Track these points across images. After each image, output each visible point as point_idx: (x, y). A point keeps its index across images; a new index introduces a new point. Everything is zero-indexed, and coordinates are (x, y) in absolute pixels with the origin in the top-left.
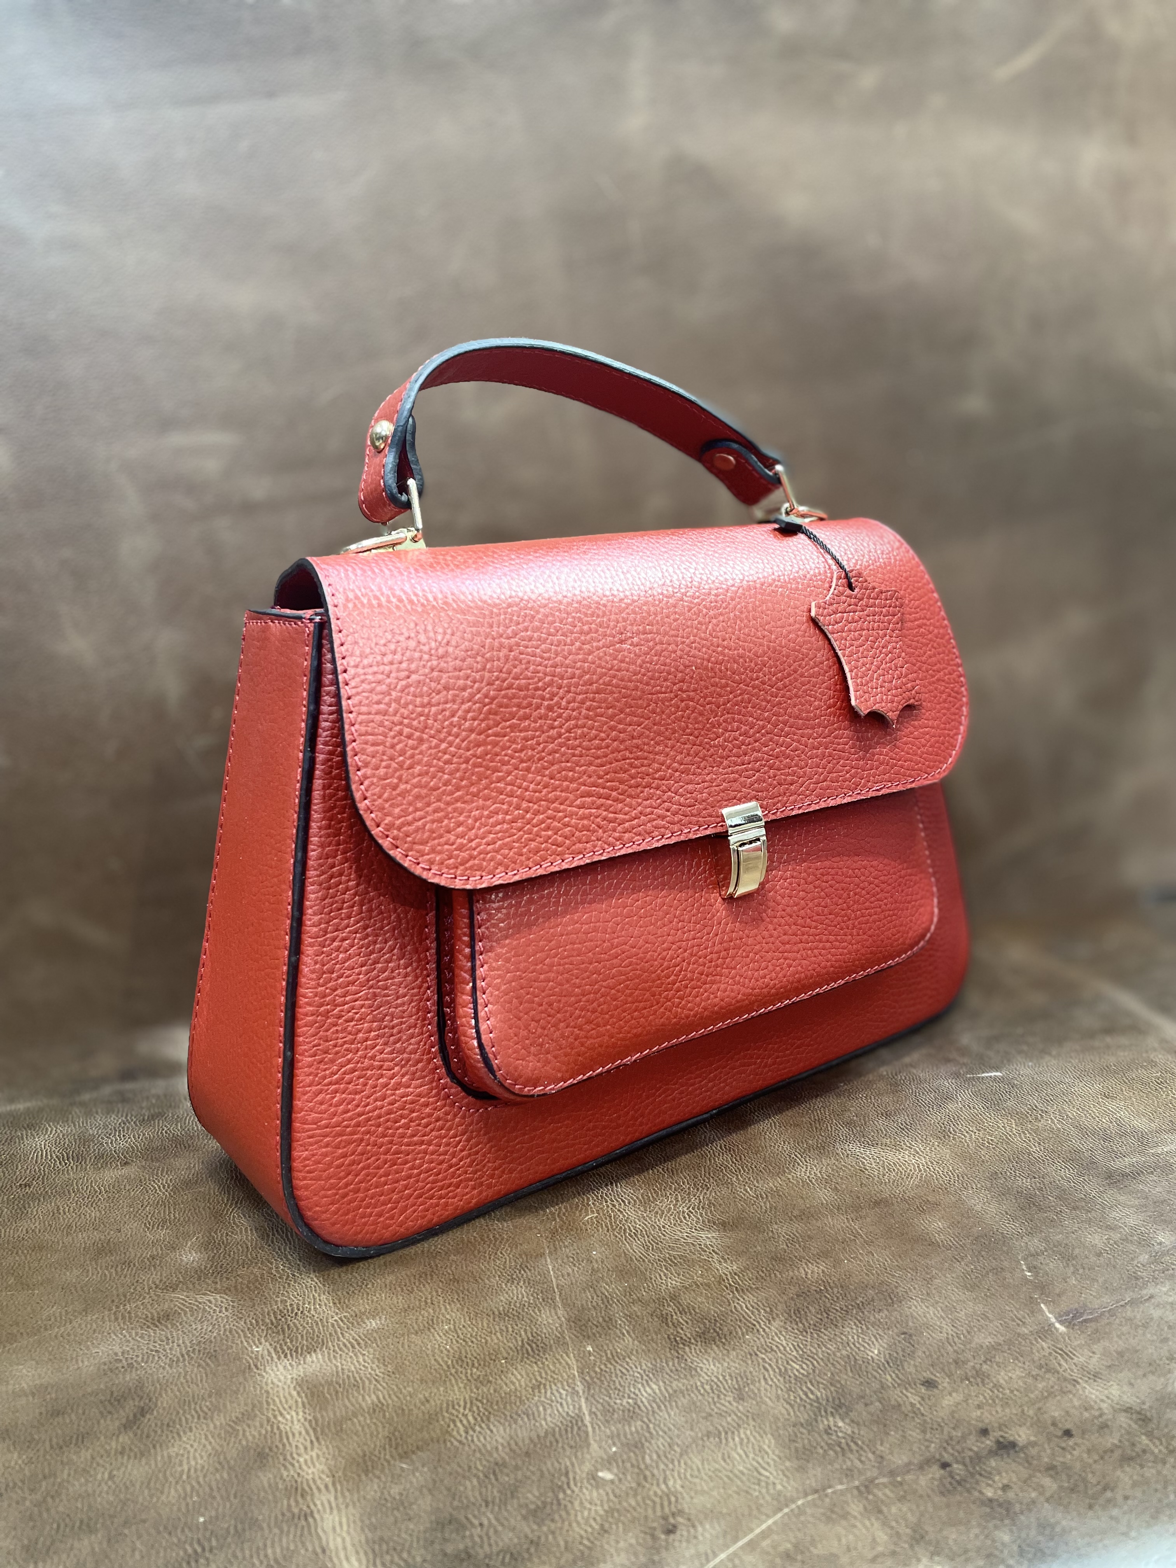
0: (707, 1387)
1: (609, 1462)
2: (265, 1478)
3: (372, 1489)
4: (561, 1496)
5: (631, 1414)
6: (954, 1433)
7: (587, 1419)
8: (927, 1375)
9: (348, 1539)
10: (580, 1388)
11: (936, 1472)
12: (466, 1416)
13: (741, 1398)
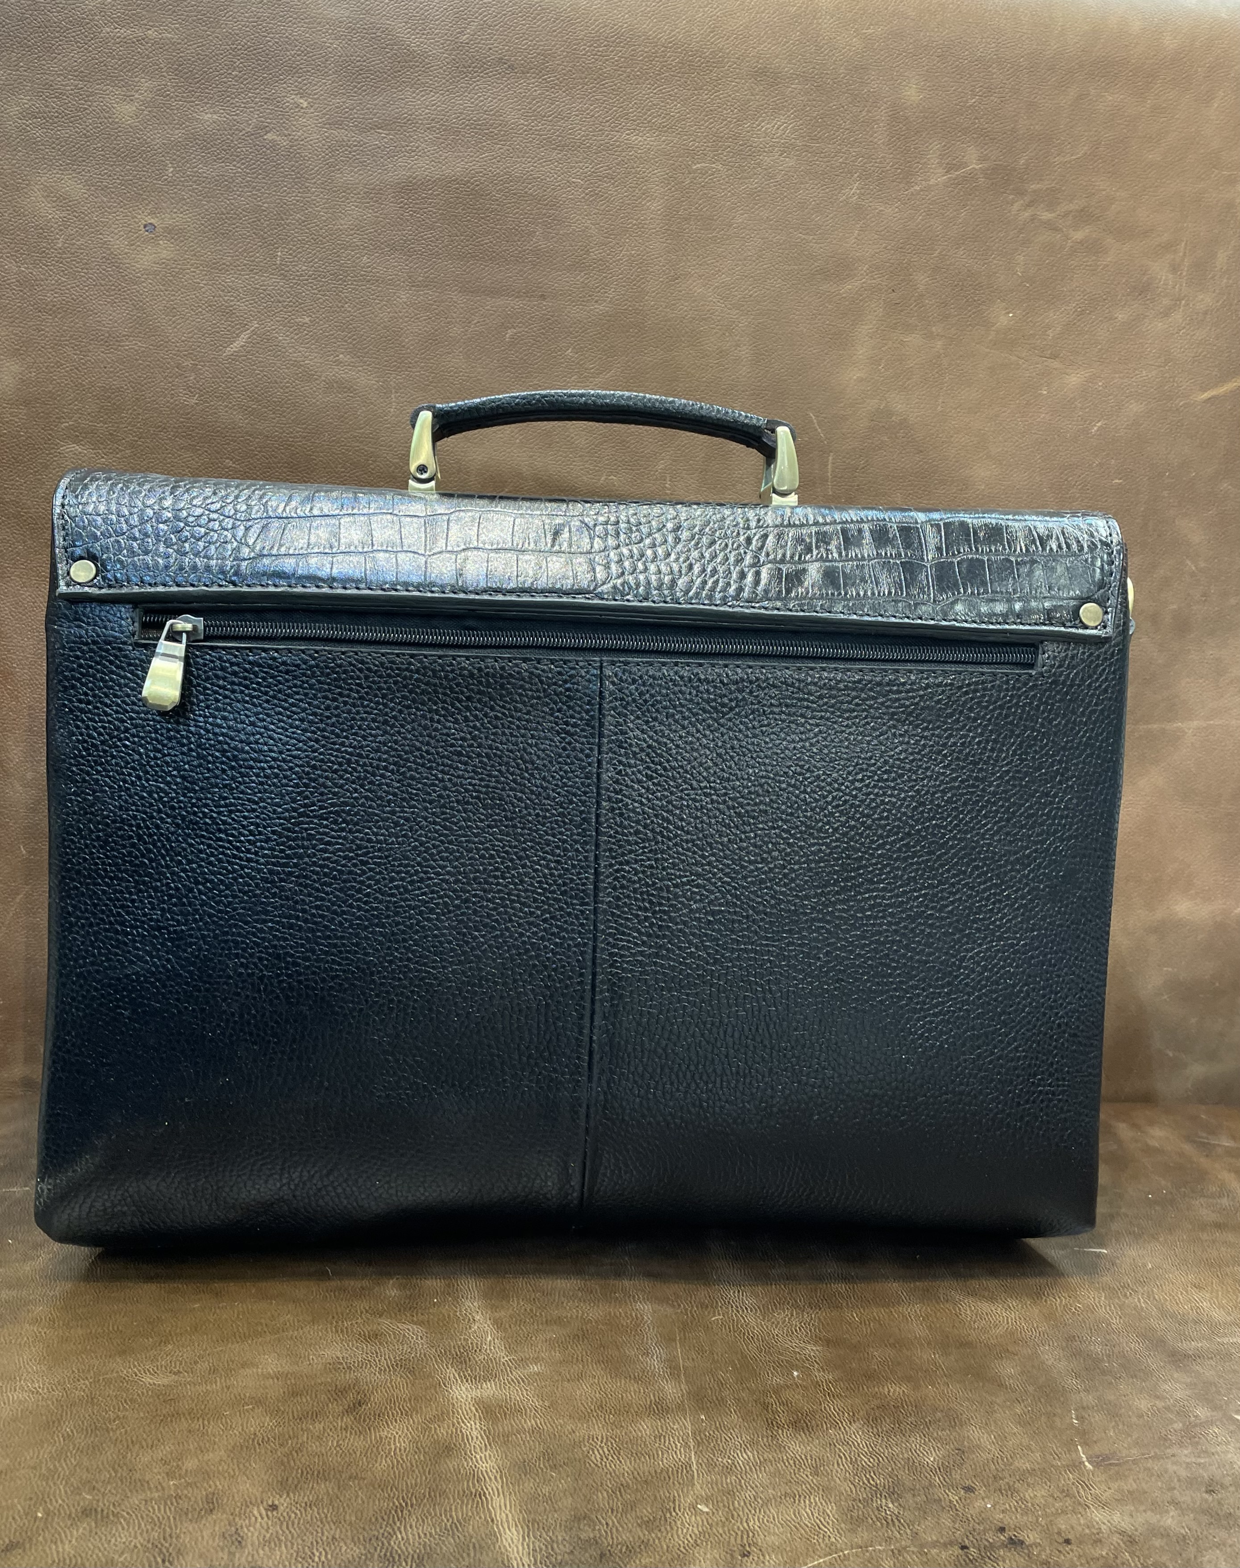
0: (791, 1462)
1: (706, 1500)
2: (451, 1464)
3: (529, 1485)
4: (668, 1515)
5: (728, 1470)
6: (977, 1526)
7: (694, 1467)
8: (968, 1483)
9: (510, 1516)
10: (692, 1444)
11: (957, 1551)
12: (602, 1448)
13: (816, 1473)
